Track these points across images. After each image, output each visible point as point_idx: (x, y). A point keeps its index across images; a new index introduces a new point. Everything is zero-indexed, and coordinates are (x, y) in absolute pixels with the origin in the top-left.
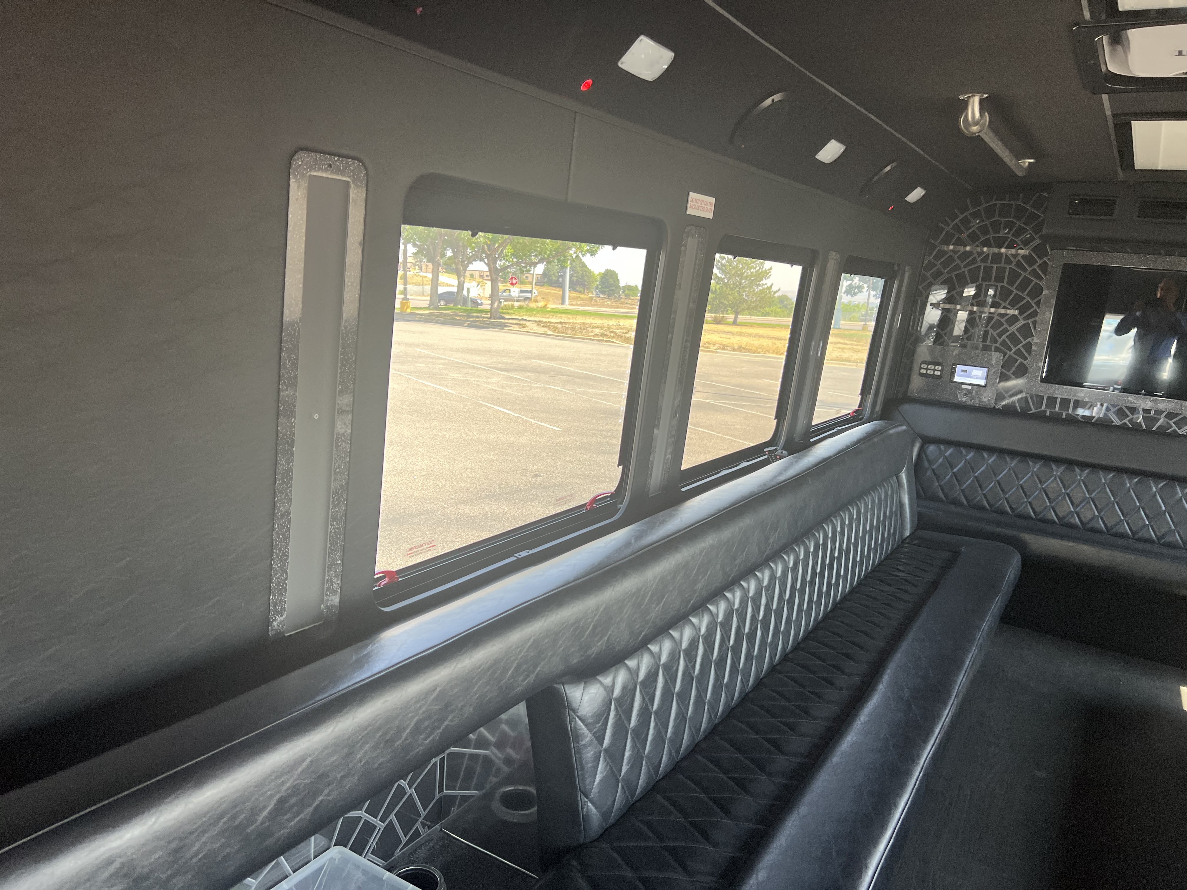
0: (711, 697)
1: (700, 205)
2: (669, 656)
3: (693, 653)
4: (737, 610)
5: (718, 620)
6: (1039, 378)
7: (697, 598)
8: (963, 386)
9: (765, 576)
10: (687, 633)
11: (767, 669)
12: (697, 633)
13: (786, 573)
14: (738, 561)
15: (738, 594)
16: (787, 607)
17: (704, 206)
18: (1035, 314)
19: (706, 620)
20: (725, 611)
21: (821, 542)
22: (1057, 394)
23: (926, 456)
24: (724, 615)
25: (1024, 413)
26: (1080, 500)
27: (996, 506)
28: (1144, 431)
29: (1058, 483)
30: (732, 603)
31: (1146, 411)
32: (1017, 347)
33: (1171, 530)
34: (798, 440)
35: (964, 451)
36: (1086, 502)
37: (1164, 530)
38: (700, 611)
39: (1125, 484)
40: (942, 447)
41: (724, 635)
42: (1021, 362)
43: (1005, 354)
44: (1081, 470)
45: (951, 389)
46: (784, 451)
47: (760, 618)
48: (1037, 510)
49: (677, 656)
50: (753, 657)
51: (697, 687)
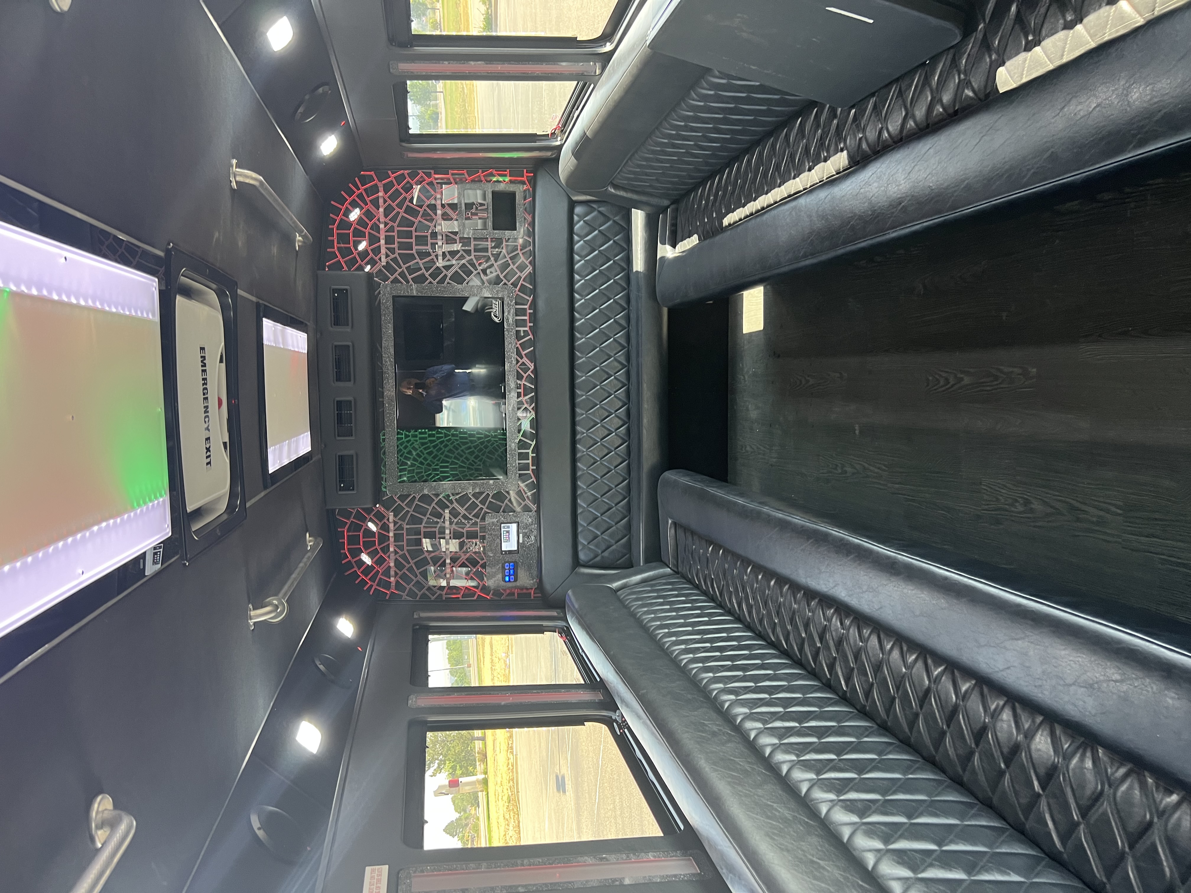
0: (898, 773)
1: (374, 887)
2: (872, 838)
3: (860, 806)
4: (798, 756)
5: (814, 779)
6: (504, 480)
7: (800, 814)
8: (521, 541)
9: (752, 726)
10: (841, 817)
11: (846, 706)
12: (836, 804)
13: (742, 701)
14: (747, 767)
15: (780, 757)
16: (777, 694)
17: (376, 880)
18: (446, 496)
19: (819, 795)
20: (803, 771)
22: (516, 465)
23: (592, 560)
24: (807, 771)
25: (537, 486)
26: (605, 431)
27: (624, 493)
28: (536, 394)
29: (594, 449)
30: (792, 763)
31: (519, 395)
32: (479, 504)
33: (616, 360)
34: (599, 697)
35: (580, 529)
36: (605, 425)
37: (616, 364)
38: (812, 805)
39: (584, 399)
40: (580, 547)
41: (828, 767)
42: (492, 498)
43: (486, 513)
44: (579, 433)
45: (525, 551)
46: (615, 712)
47: (797, 725)
48: (620, 460)
49: (870, 826)
50: (839, 726)
51: (894, 793)
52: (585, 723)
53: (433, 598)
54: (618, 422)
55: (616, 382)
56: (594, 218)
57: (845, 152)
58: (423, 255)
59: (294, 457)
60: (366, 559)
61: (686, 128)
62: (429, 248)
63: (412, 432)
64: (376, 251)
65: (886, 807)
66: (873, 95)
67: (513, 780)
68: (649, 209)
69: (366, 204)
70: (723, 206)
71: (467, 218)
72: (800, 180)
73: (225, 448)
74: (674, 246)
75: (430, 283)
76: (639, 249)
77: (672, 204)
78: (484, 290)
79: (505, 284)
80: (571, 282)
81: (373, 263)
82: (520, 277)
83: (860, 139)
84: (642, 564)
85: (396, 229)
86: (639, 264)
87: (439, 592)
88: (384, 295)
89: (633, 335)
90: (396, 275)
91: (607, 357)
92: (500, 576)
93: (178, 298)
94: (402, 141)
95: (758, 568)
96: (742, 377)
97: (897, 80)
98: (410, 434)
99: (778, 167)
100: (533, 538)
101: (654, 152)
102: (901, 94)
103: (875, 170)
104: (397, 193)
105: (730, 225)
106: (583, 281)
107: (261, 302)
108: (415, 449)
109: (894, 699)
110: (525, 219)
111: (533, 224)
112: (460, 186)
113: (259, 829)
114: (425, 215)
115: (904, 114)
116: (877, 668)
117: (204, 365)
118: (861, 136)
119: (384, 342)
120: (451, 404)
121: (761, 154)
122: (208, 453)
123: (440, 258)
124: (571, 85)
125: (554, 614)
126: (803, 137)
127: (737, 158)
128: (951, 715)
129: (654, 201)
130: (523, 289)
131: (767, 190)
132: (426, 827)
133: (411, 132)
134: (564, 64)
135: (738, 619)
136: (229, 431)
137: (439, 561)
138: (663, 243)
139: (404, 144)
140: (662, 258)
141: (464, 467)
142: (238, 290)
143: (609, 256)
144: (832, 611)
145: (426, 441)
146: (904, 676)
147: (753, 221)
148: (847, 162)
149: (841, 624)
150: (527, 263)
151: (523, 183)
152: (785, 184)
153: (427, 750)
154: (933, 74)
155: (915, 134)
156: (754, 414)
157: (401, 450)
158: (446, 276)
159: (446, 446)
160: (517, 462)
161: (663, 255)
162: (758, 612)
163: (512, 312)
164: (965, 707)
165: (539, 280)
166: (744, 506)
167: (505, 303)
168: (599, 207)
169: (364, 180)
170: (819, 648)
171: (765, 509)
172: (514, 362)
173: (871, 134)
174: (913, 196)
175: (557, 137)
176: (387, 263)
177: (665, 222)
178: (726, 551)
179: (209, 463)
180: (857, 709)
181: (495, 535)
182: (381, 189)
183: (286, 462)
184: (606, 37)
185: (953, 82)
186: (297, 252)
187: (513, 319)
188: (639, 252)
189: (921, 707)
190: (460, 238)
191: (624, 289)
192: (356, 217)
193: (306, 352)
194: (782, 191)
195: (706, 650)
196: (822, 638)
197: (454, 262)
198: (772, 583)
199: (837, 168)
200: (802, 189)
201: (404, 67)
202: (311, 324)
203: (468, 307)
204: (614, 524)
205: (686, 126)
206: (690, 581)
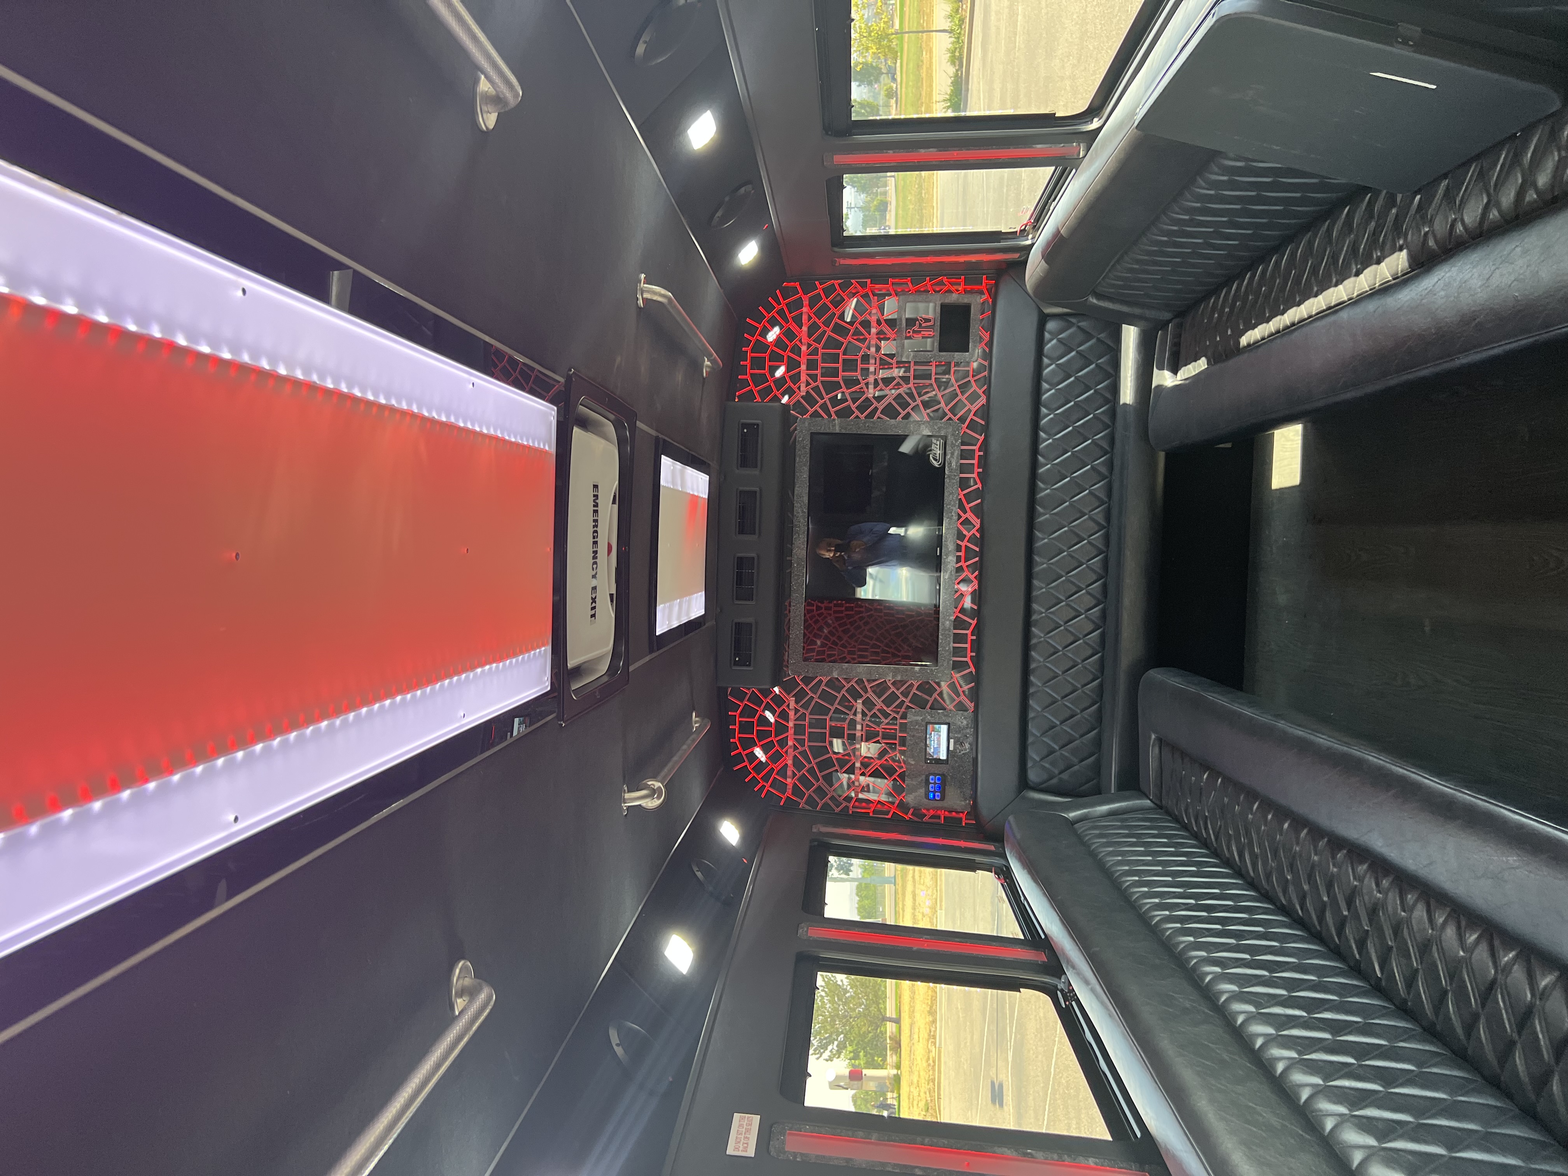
0: (1444, 1092)
1: (743, 1137)
2: (1394, 1169)
3: (1380, 1126)
4: (1300, 1053)
5: (1321, 1085)
6: (933, 668)
7: (1293, 1123)
8: (951, 748)
9: (1242, 1009)
10: (1352, 1136)
11: (1379, 998)
12: (1347, 1121)
13: (1230, 976)
14: (1225, 1056)
15: (1276, 1052)
16: (1281, 972)
17: (744, 1130)
18: (860, 682)
19: (1325, 1105)
20: (1305, 1073)
21: (1179, 925)
22: (949, 649)
23: (1045, 782)
24: (1311, 1074)
25: (976, 679)
26: (1071, 610)
27: (1095, 697)
28: (981, 559)
29: (1054, 635)
30: (1291, 1061)
31: (958, 559)
32: (900, 696)
33: (1091, 518)
34: (1042, 958)
35: (1030, 739)
36: (1072, 604)
37: (1092, 524)
38: (1313, 1116)
39: (1044, 569)
40: (1030, 764)
41: (1342, 1073)
42: (917, 689)
43: (908, 707)
44: (1035, 612)
45: (956, 762)
46: (1060, 979)
47: (1305, 1014)
48: (1090, 652)
49: (1391, 1153)
50: (1366, 1023)
51: (1433, 1117)
52: (1021, 990)
53: (837, 810)
54: (1090, 601)
55: (1089, 547)
56: (1071, 336)
57: (1405, 251)
58: (851, 383)
59: (684, 620)
60: (759, 753)
61: (1192, 222)
62: (858, 375)
63: (826, 604)
64: (796, 378)
65: (1417, 1133)
66: (1445, 176)
67: (933, 1081)
68: (1143, 323)
69: (787, 322)
70: (1241, 321)
71: (907, 338)
72: (1344, 287)
73: (612, 601)
74: (1175, 371)
75: (857, 417)
76: (1129, 375)
77: (1176, 317)
78: (923, 427)
79: (950, 419)
80: (1036, 417)
81: (790, 392)
82: (969, 410)
83: (1426, 234)
84: (1113, 791)
85: (821, 351)
86: (1127, 394)
87: (845, 804)
88: (801, 431)
89: (1116, 486)
90: (817, 407)
91: (1078, 515)
92: (922, 791)
93: (575, 429)
94: (834, 245)
95: (1268, 804)
96: (1269, 549)
97: (1477, 157)
98: (822, 605)
99: (1315, 270)
100: (967, 746)
101: (1149, 253)
102: (1482, 175)
103: (1443, 274)
104: (824, 309)
105: (1249, 345)
106: (1052, 416)
107: (661, 436)
108: (828, 625)
109: (1445, 992)
110: (981, 337)
111: (990, 344)
112: (901, 297)
113: (618, 1045)
114: (857, 333)
115: (1485, 201)
116: (1425, 948)
117: (596, 505)
118: (1427, 229)
119: (796, 488)
120: (878, 572)
121: (1293, 254)
122: (594, 605)
123: (871, 387)
124: (1046, 172)
125: (992, 848)
126: (1351, 230)
127: (1262, 258)
128: (1524, 1018)
129: (1148, 313)
130: (972, 426)
131: (1300, 301)
132: (809, 1081)
133: (845, 234)
134: (1039, 146)
135: (1239, 873)
136: (616, 582)
137: (846, 764)
138: (1161, 368)
139: (836, 249)
140: (1159, 387)
141: (888, 653)
142: (638, 422)
143: (1089, 384)
144: (1365, 867)
145: (843, 615)
146: (1460, 961)
147: (1278, 341)
148: (1406, 264)
149: (1377, 885)
150: (980, 392)
151: (982, 293)
152: (1324, 293)
153: (817, 992)
154: (1525, 147)
155: (1499, 227)
156: (1282, 599)
157: (810, 625)
158: (876, 409)
159: (866, 623)
160: (952, 645)
161: (1161, 383)
162: (1265, 863)
163: (956, 454)
164: (1543, 1009)
165: (993, 413)
166: (1252, 719)
167: (949, 442)
168: (1079, 322)
169: (785, 295)
170: (1346, 916)
171: (1281, 724)
172: (955, 518)
173: (1440, 226)
174: (1491, 309)
175: (1028, 235)
176: (807, 392)
177: (1164, 340)
178: (1227, 780)
179: (593, 616)
180: (1395, 1005)
181: (919, 738)
182: (806, 302)
183: (675, 624)
184: (1094, 110)
185: (1551, 159)
186: (704, 379)
187: (956, 463)
188: (1129, 379)
189: (1483, 1005)
190: (898, 362)
191: (1108, 427)
192: (774, 337)
193: (707, 497)
194: (1319, 302)
195: (1188, 908)
196: (1350, 903)
197: (887, 391)
198: (1286, 825)
199: (1393, 271)
200: (1346, 299)
201: (840, 159)
202: (714, 465)
203: (906, 448)
204: (1077, 736)
205: (1191, 220)
206: (1177, 820)
